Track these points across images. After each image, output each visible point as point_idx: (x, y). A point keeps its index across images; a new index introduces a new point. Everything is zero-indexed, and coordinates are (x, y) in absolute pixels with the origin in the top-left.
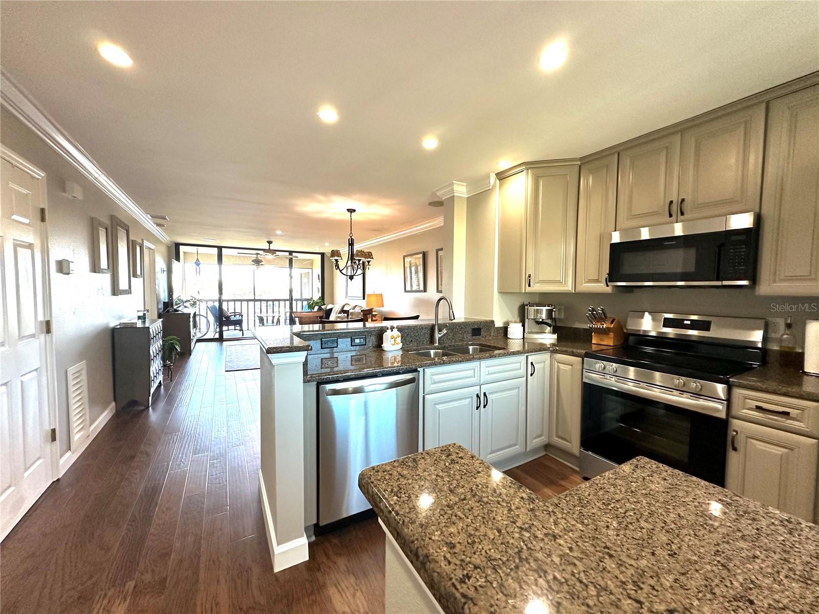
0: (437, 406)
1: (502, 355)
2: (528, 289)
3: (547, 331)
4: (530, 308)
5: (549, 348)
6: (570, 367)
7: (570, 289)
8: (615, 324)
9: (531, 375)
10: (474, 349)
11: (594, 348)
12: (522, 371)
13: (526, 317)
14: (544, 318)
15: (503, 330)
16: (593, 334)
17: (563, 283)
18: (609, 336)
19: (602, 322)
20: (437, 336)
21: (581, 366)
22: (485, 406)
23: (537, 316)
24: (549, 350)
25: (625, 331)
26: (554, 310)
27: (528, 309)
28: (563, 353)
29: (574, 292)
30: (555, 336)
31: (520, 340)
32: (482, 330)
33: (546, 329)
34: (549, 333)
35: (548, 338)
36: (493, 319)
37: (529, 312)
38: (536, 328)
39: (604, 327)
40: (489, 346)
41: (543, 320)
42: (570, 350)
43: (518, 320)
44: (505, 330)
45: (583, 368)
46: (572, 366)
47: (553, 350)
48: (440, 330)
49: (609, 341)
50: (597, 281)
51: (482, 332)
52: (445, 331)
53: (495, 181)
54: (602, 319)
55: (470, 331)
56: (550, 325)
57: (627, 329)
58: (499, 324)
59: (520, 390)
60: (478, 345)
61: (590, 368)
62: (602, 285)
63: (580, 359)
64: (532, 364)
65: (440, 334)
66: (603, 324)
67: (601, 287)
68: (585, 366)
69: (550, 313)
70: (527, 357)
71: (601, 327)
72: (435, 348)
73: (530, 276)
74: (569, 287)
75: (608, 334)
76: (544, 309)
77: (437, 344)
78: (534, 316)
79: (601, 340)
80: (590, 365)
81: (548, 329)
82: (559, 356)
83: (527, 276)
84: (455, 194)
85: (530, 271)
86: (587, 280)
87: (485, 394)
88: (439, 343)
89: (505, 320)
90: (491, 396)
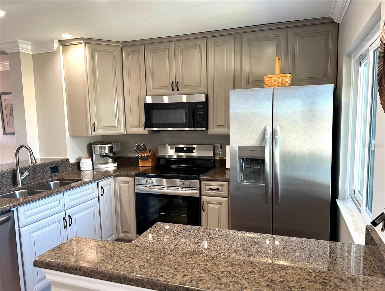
0: (32, 235)
1: (79, 185)
2: (94, 134)
3: (109, 162)
4: (96, 146)
5: (112, 174)
6: (127, 184)
7: (123, 132)
8: (151, 153)
9: (102, 195)
10: (55, 184)
11: (141, 169)
12: (96, 193)
13: (93, 153)
14: (107, 152)
15: (76, 165)
16: (139, 160)
17: (118, 128)
18: (149, 161)
19: (144, 152)
20: (20, 178)
21: (134, 183)
22: (70, 225)
23: (102, 151)
24: (113, 176)
25: (157, 156)
26: (114, 146)
27: (94, 147)
28: (122, 176)
29: (125, 134)
30: (116, 165)
31: (91, 171)
32: (59, 167)
33: (109, 160)
34: (111, 163)
35: (111, 166)
36: (68, 157)
37: (95, 149)
38: (102, 160)
39: (146, 156)
40: (68, 180)
41: (106, 154)
42: (126, 173)
43: (88, 156)
44: (78, 165)
45: (135, 184)
46: (128, 183)
47: (116, 174)
48: (22, 173)
49: (149, 164)
50: (139, 127)
51: (60, 169)
52: (27, 173)
53: (59, 47)
54: (144, 150)
55: (49, 170)
56: (111, 158)
57: (158, 155)
58: (72, 160)
59: (95, 207)
60: (58, 180)
61: (138, 183)
62: (142, 129)
63: (133, 178)
64: (102, 187)
65: (23, 176)
66: (145, 154)
67: (141, 130)
68: (136, 183)
69: (110, 149)
70: (98, 183)
71: (144, 156)
72: (19, 189)
73: (94, 124)
74: (122, 131)
75: (148, 160)
76: (107, 146)
77: (21, 186)
78: (100, 152)
79: (145, 163)
80: (139, 182)
81: (110, 160)
82: (119, 179)
83: (92, 123)
84: (20, 51)
85: (94, 120)
86: (133, 126)
87: (69, 216)
88: (22, 184)
89: (77, 157)
90: (74, 217)
